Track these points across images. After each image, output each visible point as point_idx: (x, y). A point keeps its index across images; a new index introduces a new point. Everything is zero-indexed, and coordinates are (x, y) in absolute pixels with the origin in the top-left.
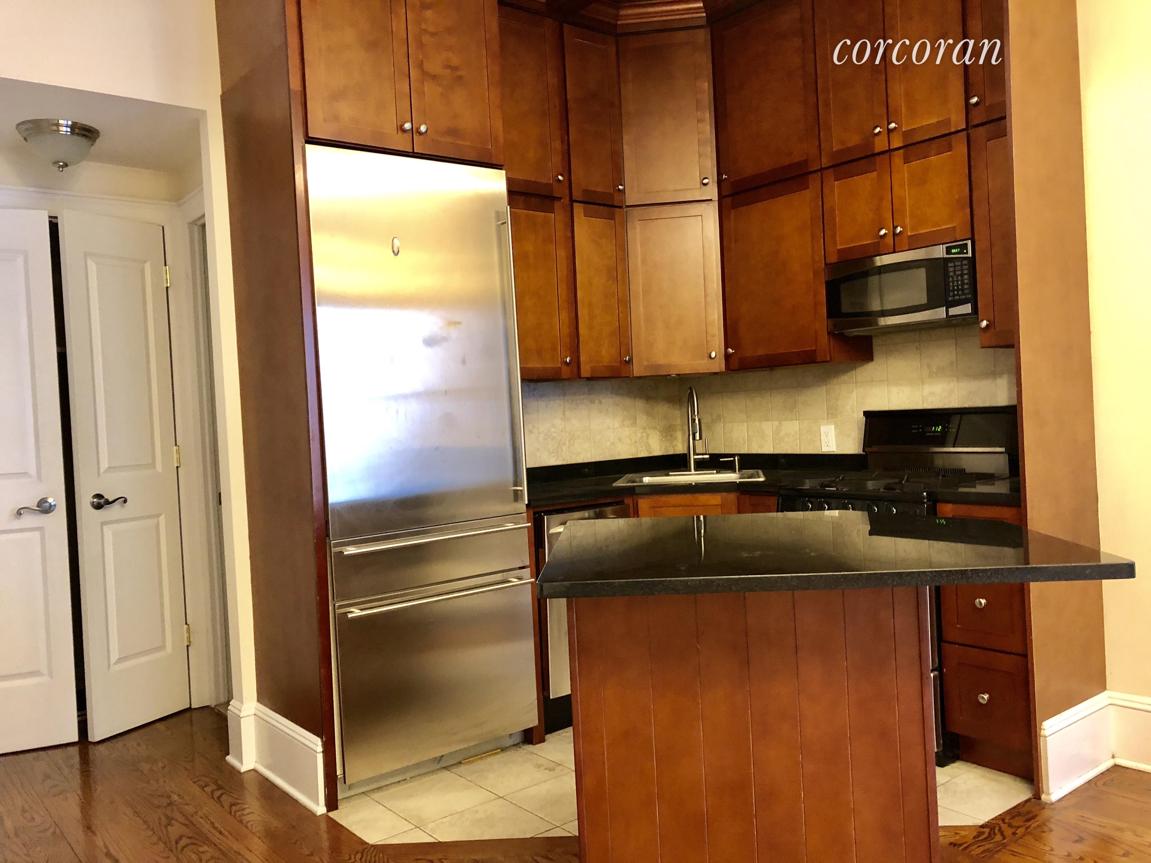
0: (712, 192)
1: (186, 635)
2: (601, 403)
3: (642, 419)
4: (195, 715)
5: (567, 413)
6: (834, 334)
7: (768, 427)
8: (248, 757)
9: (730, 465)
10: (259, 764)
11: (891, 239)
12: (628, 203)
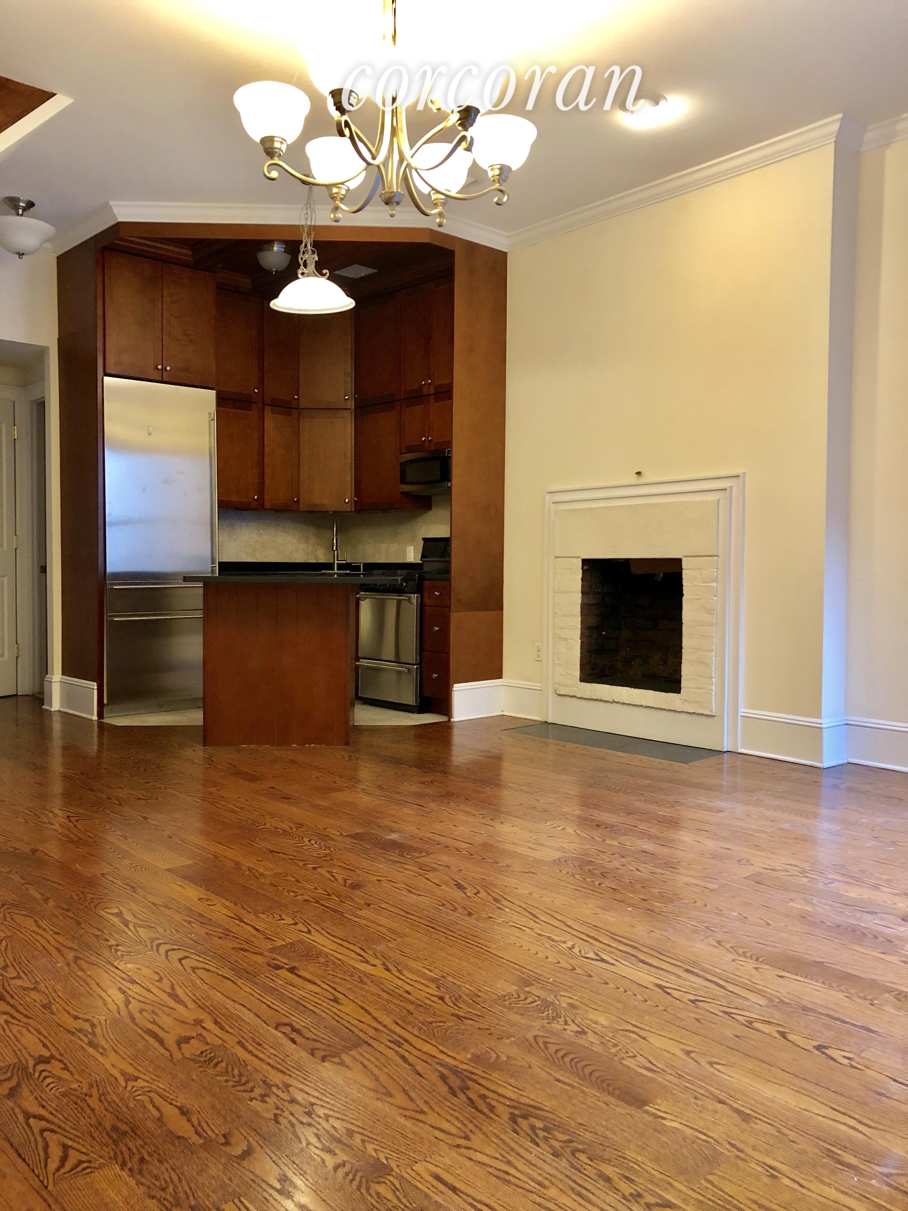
0: (352, 405)
1: (16, 651)
2: (284, 527)
3: (313, 539)
4: (19, 697)
5: (261, 531)
6: (402, 493)
7: (383, 547)
8: (56, 704)
9: (357, 568)
10: (62, 706)
11: (427, 443)
12: (300, 407)
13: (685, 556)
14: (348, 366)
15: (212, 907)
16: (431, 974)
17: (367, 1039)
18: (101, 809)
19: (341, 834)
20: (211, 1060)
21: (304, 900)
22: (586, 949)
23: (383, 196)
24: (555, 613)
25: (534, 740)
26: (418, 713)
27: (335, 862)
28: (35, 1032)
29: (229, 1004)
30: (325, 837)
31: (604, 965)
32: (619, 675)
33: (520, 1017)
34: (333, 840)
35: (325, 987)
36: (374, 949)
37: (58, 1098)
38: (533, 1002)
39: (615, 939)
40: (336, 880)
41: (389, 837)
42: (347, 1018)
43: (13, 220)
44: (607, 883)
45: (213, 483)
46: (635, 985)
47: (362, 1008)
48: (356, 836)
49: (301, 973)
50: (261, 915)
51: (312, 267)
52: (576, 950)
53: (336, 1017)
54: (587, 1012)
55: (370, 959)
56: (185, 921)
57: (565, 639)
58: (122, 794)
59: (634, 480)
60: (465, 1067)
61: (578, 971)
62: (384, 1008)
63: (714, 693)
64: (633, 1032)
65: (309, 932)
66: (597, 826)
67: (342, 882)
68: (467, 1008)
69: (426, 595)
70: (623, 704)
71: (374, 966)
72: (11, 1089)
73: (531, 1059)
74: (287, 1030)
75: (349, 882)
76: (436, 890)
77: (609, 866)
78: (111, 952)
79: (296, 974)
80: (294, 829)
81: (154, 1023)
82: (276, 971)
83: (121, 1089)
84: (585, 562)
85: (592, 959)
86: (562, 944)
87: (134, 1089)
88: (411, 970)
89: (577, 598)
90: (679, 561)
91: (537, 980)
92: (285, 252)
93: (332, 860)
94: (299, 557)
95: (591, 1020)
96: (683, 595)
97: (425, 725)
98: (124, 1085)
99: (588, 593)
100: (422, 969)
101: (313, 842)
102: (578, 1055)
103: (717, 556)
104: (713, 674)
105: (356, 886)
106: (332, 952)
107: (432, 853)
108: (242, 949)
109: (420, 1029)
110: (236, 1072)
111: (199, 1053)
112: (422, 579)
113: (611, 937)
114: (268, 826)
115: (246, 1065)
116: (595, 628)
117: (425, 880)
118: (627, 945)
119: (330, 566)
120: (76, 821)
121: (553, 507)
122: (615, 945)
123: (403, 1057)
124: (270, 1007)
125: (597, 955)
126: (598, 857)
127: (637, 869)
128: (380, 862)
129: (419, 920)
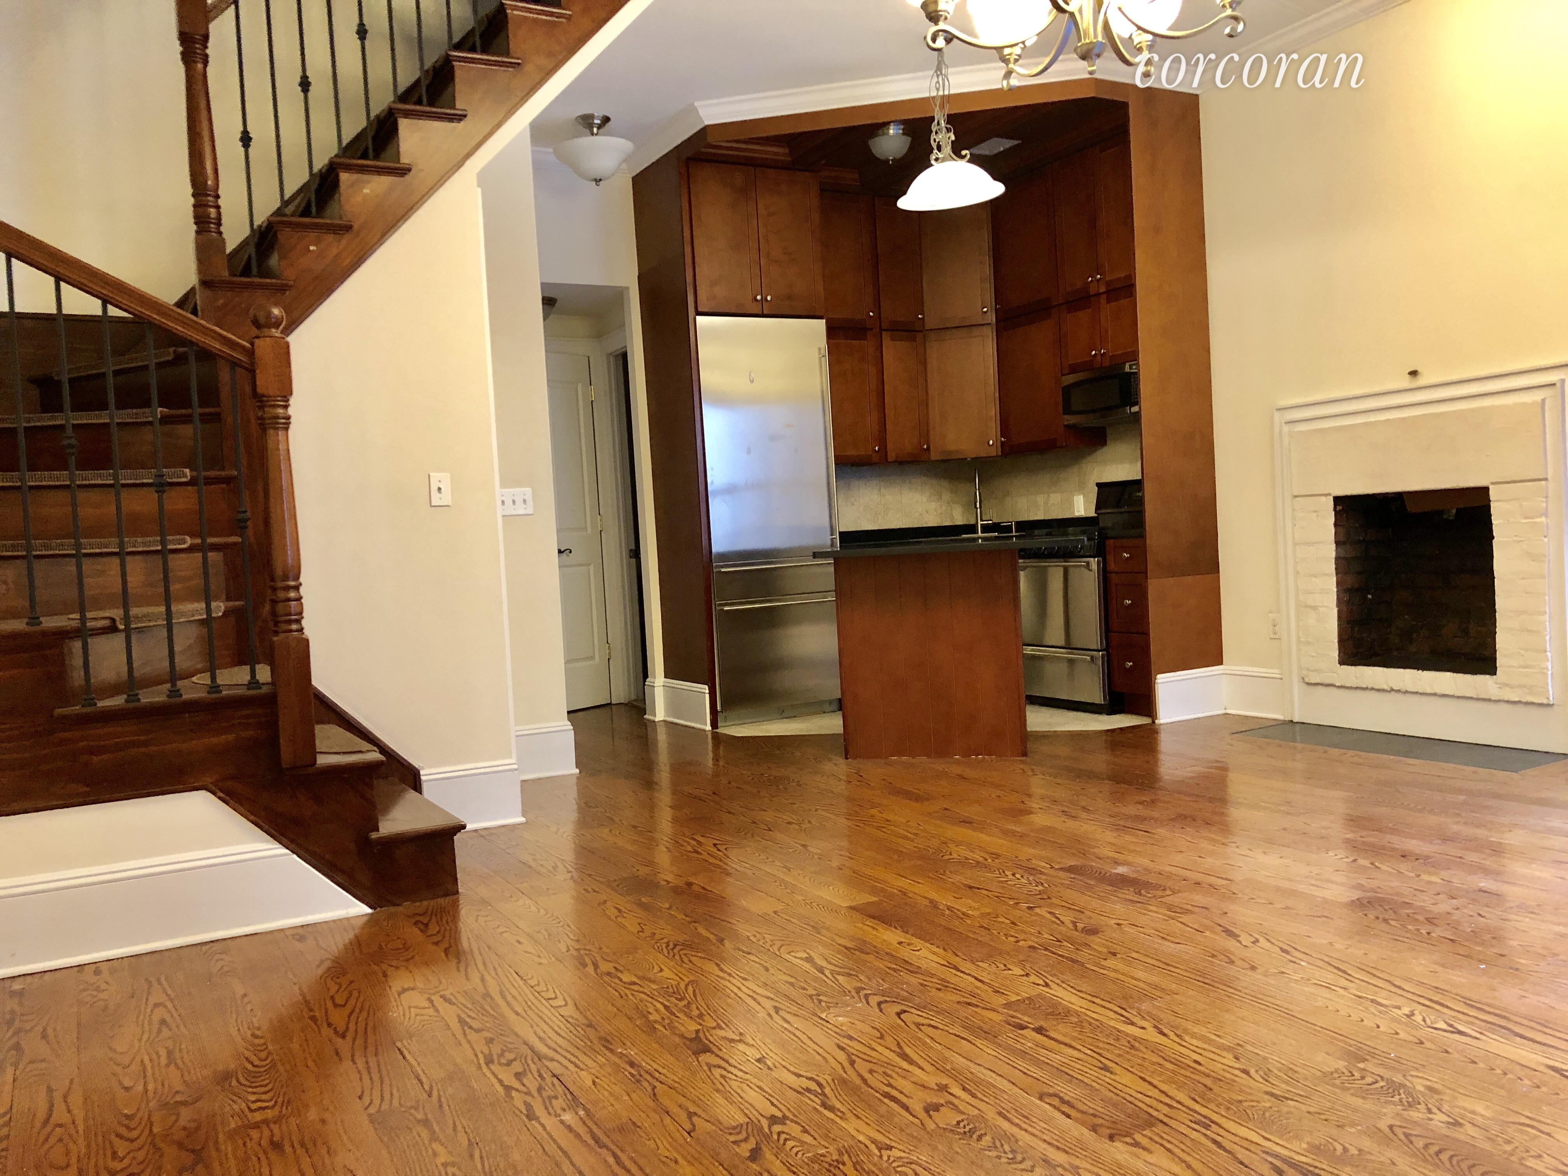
0: (992, 318)
1: (608, 651)
3: (946, 496)
4: (613, 707)
5: (883, 490)
6: (1068, 427)
7: (1040, 499)
8: (660, 712)
9: (1008, 529)
10: (667, 714)
11: (1099, 358)
12: (927, 328)
13: (1493, 483)
14: (987, 269)
15: (917, 953)
16: (1221, 1041)
17: (1162, 1117)
18: (749, 835)
19: (1052, 867)
20: (972, 1132)
21: (1030, 947)
22: (1433, 1017)
23: (1079, 50)
24: (1298, 573)
25: (1280, 746)
26: (1108, 714)
27: (1054, 900)
28: (757, 1089)
29: (974, 1069)
30: (1032, 871)
31: (1463, 1039)
32: (1395, 653)
33: (1361, 1100)
34: (1042, 873)
35: (1089, 1052)
36: (1138, 1009)
37: (808, 1164)
38: (1373, 1083)
39: (1472, 1006)
40: (1063, 923)
41: (1116, 871)
42: (1127, 1090)
43: (587, 142)
44: (1437, 932)
45: (828, 433)
46: (1518, 1067)
47: (1144, 1080)
48: (1070, 869)
49: (1053, 1034)
50: (980, 964)
51: (947, 149)
52: (1418, 1018)
53: (1112, 1088)
54: (1456, 1098)
55: (1135, 1020)
56: (889, 968)
57: (1315, 608)
58: (768, 816)
59: (1406, 382)
60: (1303, 1159)
61: (1428, 1044)
62: (1171, 1081)
63: (1549, 673)
64: (1528, 1126)
65: (1047, 985)
66: (1403, 856)
67: (1071, 926)
68: (1284, 1086)
69: (1110, 558)
70: (1406, 692)
71: (1143, 1028)
72: (751, 1150)
73: (1391, 1153)
74: (1056, 1102)
75: (1080, 926)
76: (1198, 937)
77: (1436, 909)
78: (813, 1002)
79: (1047, 1036)
80: (990, 860)
81: (889, 1085)
82: (1020, 1032)
83: (875, 1158)
84: (1337, 500)
85: (1445, 1031)
86: (1394, 1010)
87: (892, 1159)
88: (1194, 1036)
89: (1330, 551)
90: (1486, 490)
91: (1373, 1055)
92: (904, 134)
93: (1049, 898)
94: (931, 521)
95: (1465, 1109)
96: (1493, 538)
97: (1121, 729)
98: (878, 1154)
99: (1344, 543)
100: (1208, 1035)
101: (1018, 876)
102: (1457, 1153)
103: (1546, 479)
104: (1548, 646)
105: (1092, 931)
106: (1083, 1010)
107: (1179, 891)
108: (969, 1004)
109: (1228, 1109)
110: (1007, 1148)
111: (955, 1123)
112: (1104, 536)
113: (1465, 1003)
114: (955, 856)
115: (1017, 1141)
116: (1357, 590)
117: (1180, 924)
118: (1489, 1013)
119: (972, 528)
120: (726, 849)
121: (1286, 428)
122: (1472, 1012)
123: (1215, 1142)
124: (1025, 1073)
125: (1451, 1026)
126: (1415, 898)
127: (1480, 915)
128: (1114, 903)
129: (1185, 974)
